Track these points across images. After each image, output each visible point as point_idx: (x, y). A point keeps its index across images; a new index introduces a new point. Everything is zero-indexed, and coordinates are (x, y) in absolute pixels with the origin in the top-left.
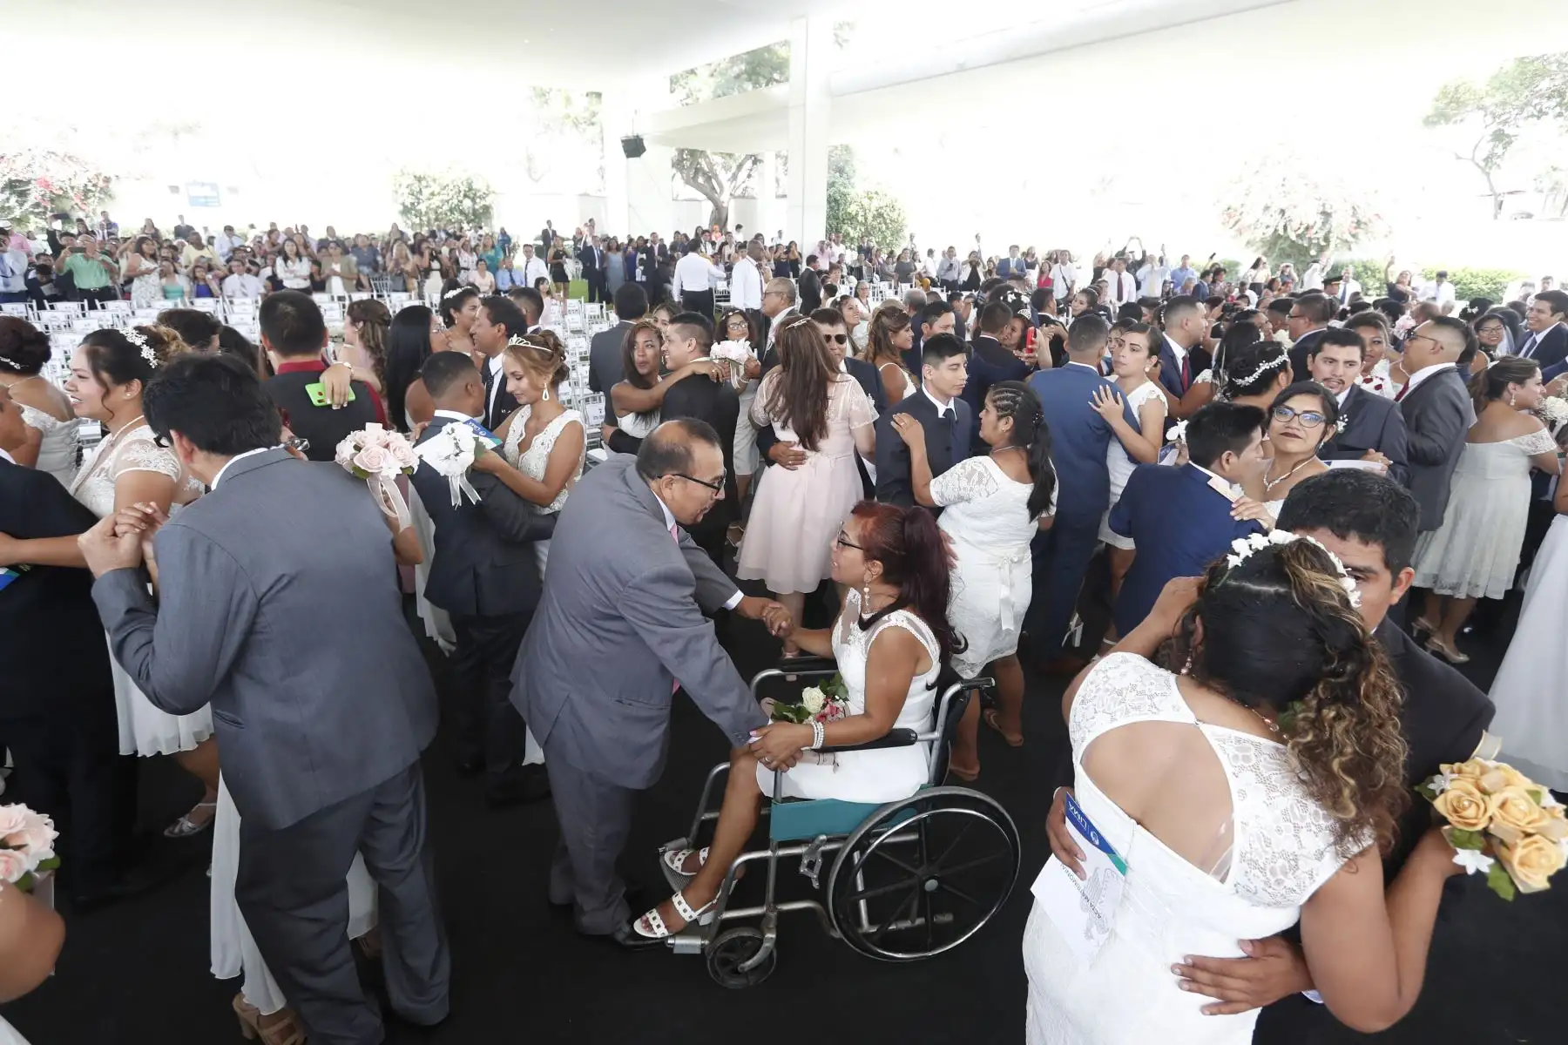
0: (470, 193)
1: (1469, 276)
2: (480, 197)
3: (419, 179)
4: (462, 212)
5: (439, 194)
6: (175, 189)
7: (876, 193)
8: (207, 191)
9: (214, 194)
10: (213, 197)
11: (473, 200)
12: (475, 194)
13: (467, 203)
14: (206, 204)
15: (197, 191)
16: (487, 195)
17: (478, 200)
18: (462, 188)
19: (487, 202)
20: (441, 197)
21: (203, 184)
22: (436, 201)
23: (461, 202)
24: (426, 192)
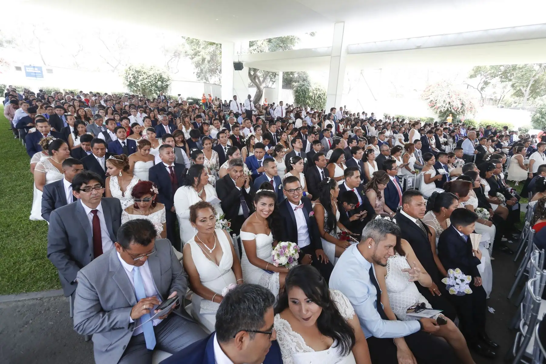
0: (161, 79)
1: (497, 125)
2: (165, 81)
3: (138, 72)
4: (157, 87)
5: (146, 78)
6: (18, 68)
7: (319, 89)
8: (37, 70)
9: (40, 72)
10: (39, 73)
11: (162, 82)
12: (163, 80)
13: (159, 83)
14: (35, 76)
15: (30, 70)
16: (168, 80)
17: (164, 82)
18: (158, 77)
19: (168, 83)
20: (148, 80)
21: (34, 67)
22: (145, 81)
23: (157, 83)
24: (141, 78)
